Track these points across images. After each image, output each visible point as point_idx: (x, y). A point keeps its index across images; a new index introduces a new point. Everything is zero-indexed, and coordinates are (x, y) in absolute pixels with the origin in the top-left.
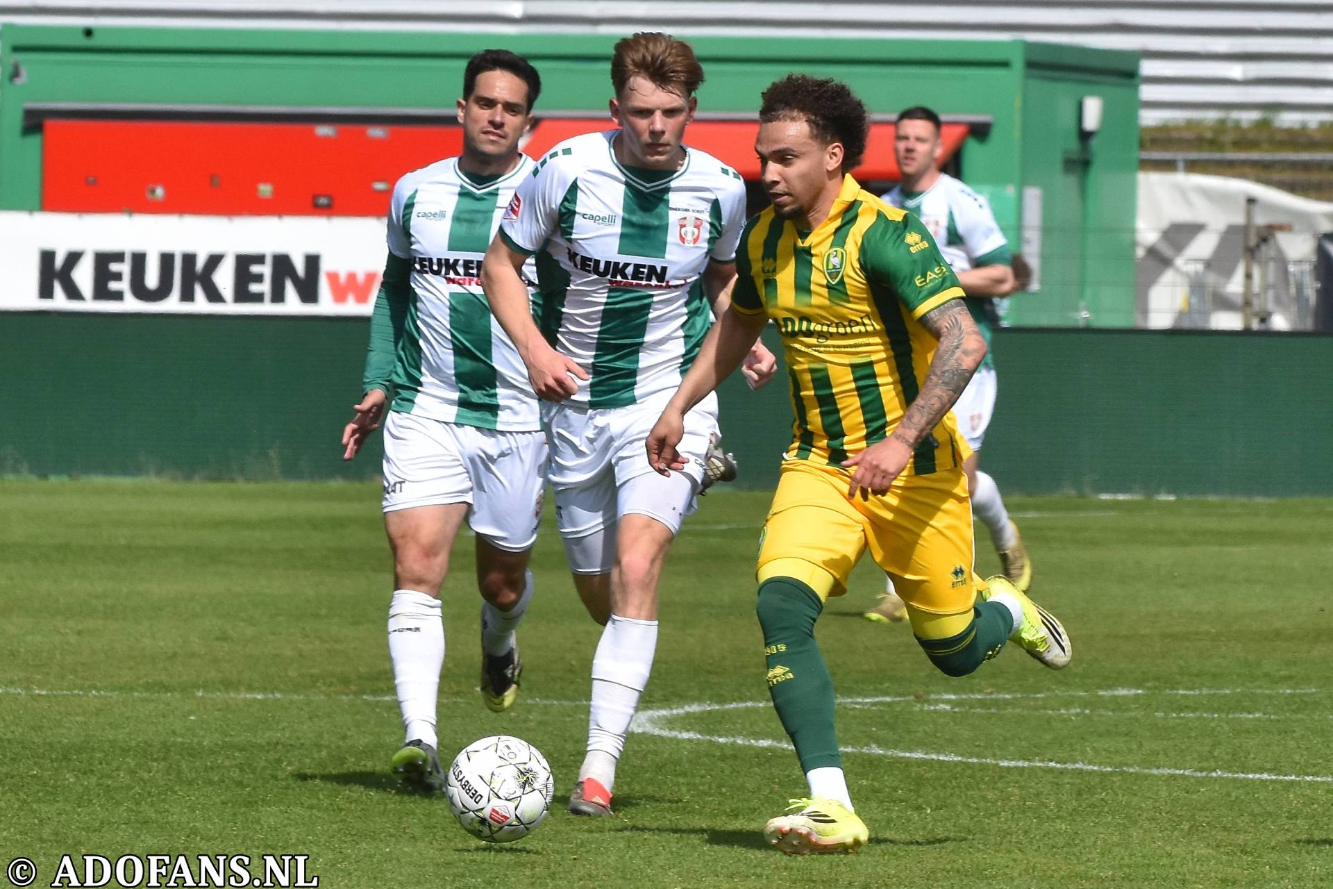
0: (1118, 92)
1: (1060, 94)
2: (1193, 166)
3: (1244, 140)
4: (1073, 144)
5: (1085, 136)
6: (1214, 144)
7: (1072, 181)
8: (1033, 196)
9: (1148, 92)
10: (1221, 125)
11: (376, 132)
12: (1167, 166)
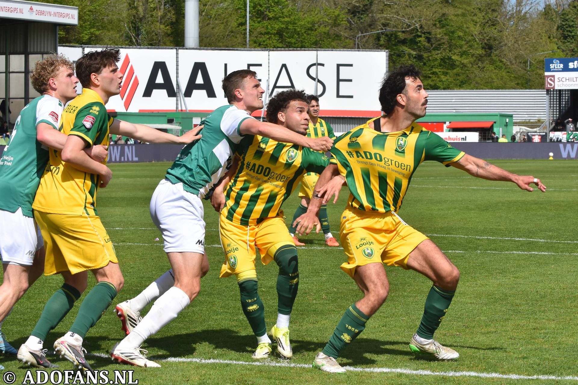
0: (510, 118)
1: (504, 118)
2: (519, 125)
3: (527, 123)
4: (505, 124)
5: (507, 123)
6: (524, 123)
7: (505, 127)
8: (501, 129)
9: (514, 118)
10: (525, 121)
11: (435, 124)
12: (516, 125)
